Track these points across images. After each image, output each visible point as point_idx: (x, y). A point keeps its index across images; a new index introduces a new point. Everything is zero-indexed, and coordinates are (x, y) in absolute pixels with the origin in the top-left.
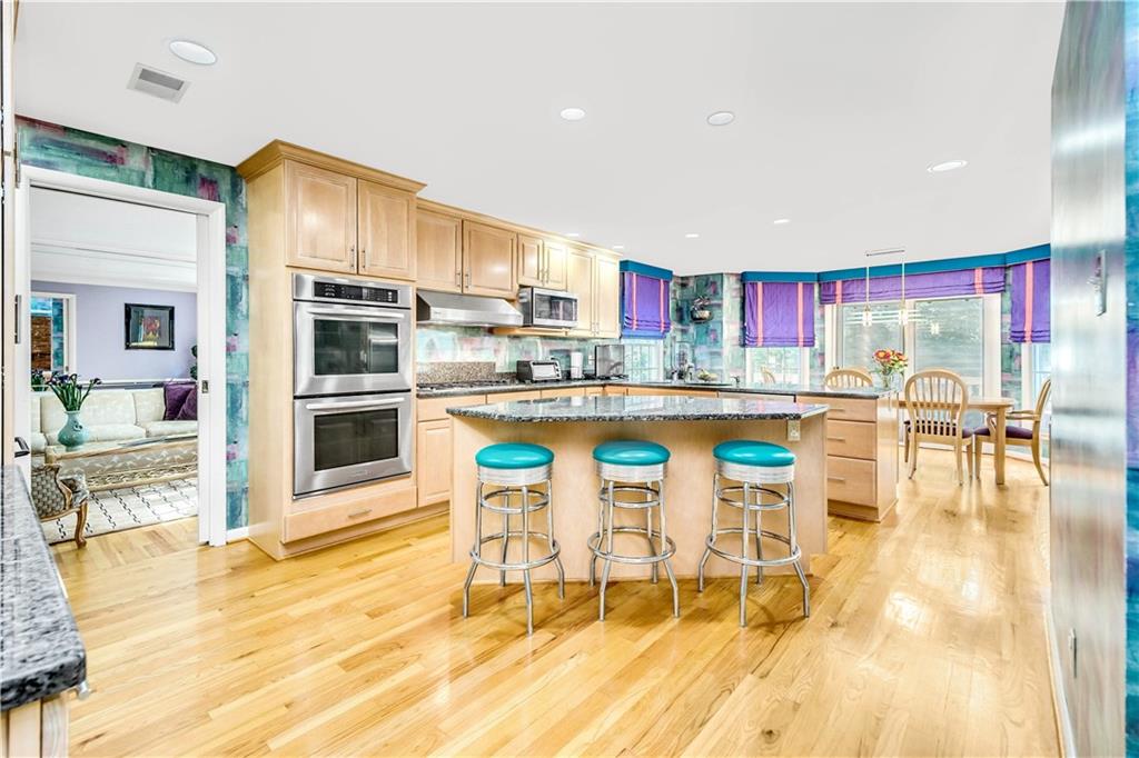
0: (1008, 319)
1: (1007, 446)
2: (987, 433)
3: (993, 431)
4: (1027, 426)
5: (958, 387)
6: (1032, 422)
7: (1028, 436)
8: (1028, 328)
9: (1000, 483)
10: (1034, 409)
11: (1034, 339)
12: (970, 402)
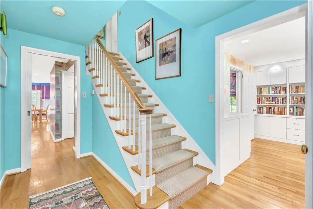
0: (41, 95)
1: (42, 116)
2: (38, 114)
3: (40, 114)
4: (45, 113)
5: (34, 107)
6: (45, 112)
7: (45, 114)
8: (45, 97)
9: (41, 122)
10: (46, 110)
11: (46, 99)
12: (36, 109)
